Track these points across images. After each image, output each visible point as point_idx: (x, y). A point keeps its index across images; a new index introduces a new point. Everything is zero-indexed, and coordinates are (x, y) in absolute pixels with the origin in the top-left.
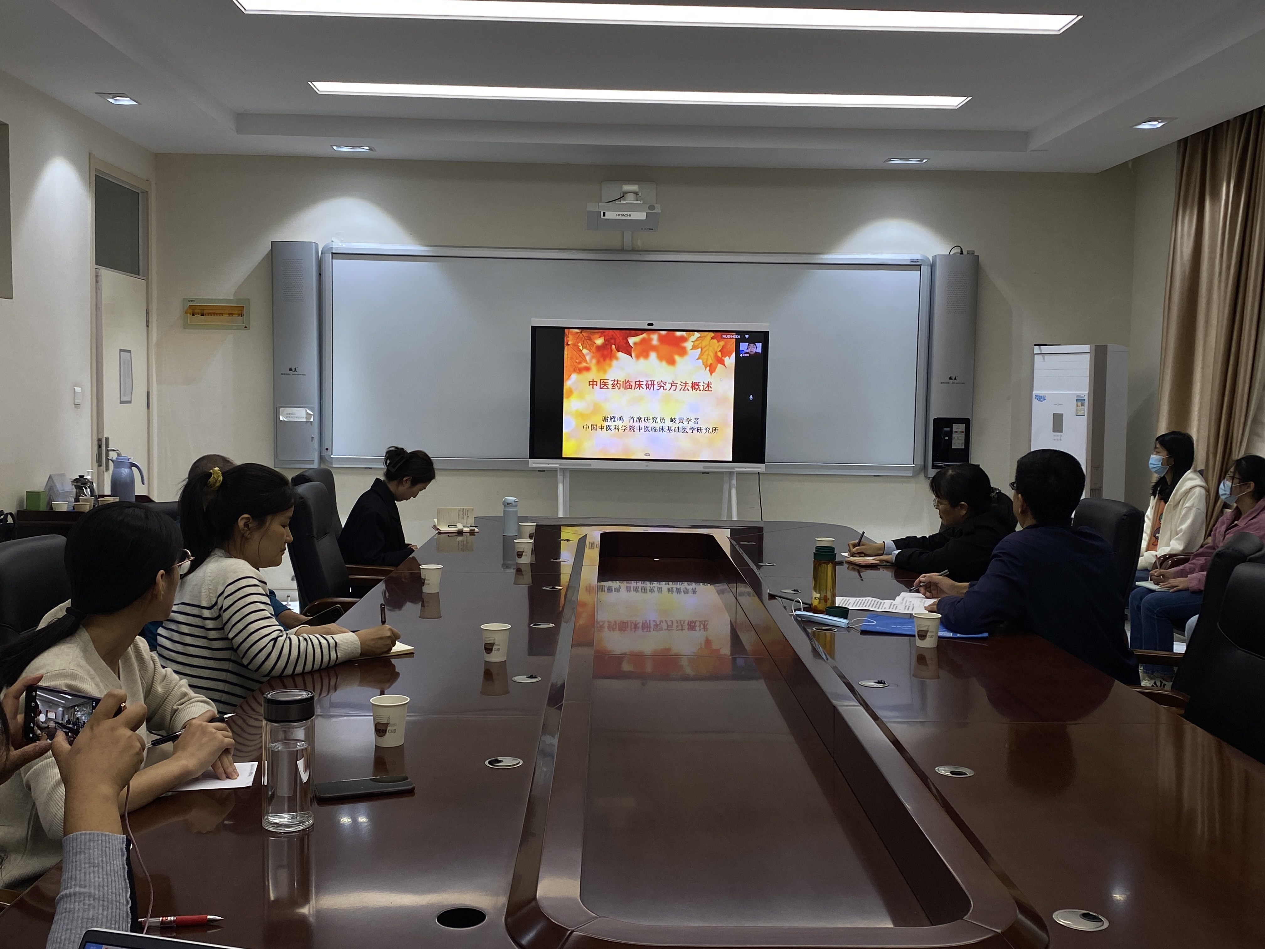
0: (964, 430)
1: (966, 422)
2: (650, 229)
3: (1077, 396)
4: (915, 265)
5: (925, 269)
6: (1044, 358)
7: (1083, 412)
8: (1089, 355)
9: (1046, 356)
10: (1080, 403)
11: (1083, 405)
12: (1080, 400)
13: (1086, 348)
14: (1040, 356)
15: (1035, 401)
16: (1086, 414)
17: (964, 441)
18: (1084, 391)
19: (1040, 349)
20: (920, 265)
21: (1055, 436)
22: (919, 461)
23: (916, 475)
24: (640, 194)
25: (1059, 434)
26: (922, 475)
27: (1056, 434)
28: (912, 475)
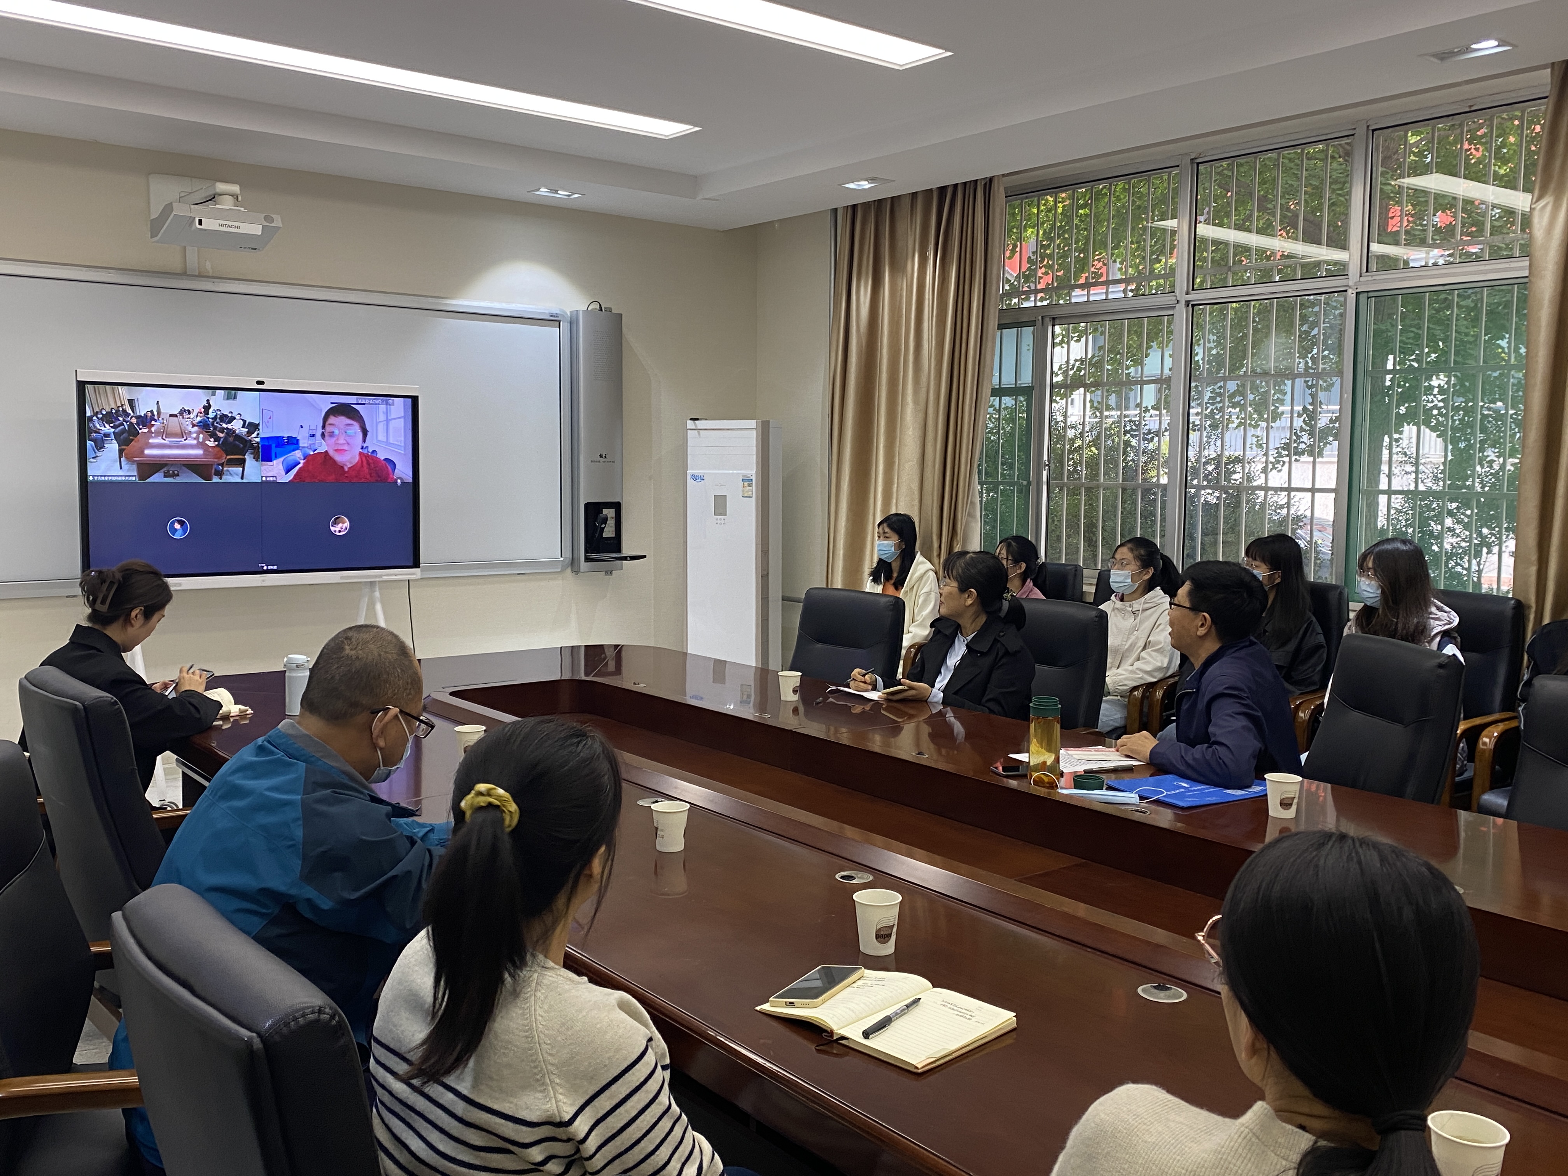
0: (614, 516)
1: (617, 506)
2: (252, 249)
3: (743, 476)
4: (553, 320)
5: (565, 326)
6: (699, 434)
7: (750, 493)
8: (755, 431)
9: (701, 432)
10: (746, 484)
11: (750, 485)
12: (747, 480)
13: (752, 424)
14: (696, 432)
15: (690, 482)
16: (754, 496)
17: (614, 529)
18: (752, 471)
19: (695, 423)
20: (559, 322)
21: (717, 519)
22: (568, 554)
23: (563, 570)
24: (240, 198)
25: (723, 517)
26: (569, 570)
27: (719, 517)
28: (559, 570)
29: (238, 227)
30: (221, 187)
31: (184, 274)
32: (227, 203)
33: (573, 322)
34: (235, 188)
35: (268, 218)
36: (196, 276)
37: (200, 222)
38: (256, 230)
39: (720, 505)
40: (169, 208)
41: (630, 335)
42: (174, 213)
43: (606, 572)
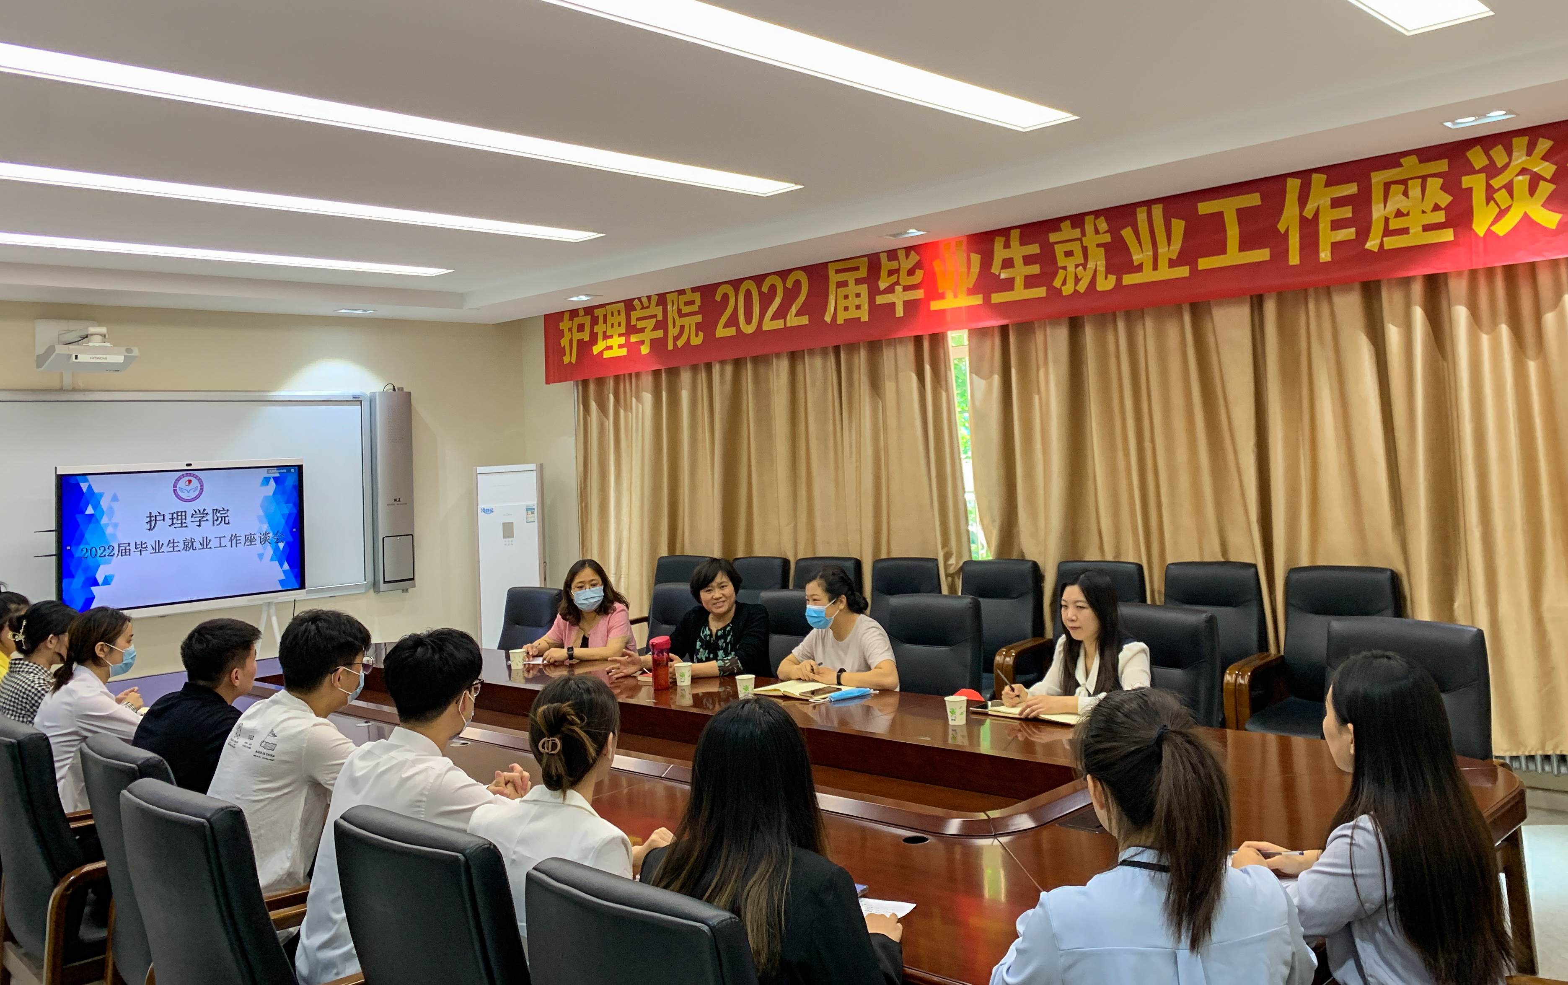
2: (116, 371)
3: (526, 506)
4: (356, 400)
5: (365, 404)
6: (487, 476)
7: (533, 518)
8: (533, 472)
9: (489, 475)
10: (529, 512)
11: (532, 513)
12: (529, 509)
13: (533, 466)
14: (484, 475)
15: (481, 514)
16: (536, 520)
18: (534, 502)
19: (483, 468)
20: (360, 401)
21: (505, 541)
22: (370, 578)
23: (367, 591)
24: (107, 336)
25: (510, 539)
26: (372, 591)
27: (507, 539)
28: (363, 591)
29: (106, 358)
30: (92, 330)
31: (62, 390)
32: (96, 342)
33: (372, 401)
34: (103, 330)
35: (129, 350)
36: (70, 391)
37: (76, 357)
38: (120, 359)
39: (508, 530)
40: (51, 349)
41: (420, 408)
42: (56, 352)
43: (403, 590)
